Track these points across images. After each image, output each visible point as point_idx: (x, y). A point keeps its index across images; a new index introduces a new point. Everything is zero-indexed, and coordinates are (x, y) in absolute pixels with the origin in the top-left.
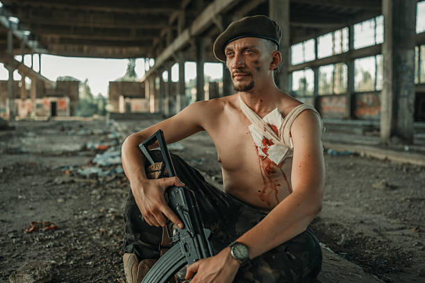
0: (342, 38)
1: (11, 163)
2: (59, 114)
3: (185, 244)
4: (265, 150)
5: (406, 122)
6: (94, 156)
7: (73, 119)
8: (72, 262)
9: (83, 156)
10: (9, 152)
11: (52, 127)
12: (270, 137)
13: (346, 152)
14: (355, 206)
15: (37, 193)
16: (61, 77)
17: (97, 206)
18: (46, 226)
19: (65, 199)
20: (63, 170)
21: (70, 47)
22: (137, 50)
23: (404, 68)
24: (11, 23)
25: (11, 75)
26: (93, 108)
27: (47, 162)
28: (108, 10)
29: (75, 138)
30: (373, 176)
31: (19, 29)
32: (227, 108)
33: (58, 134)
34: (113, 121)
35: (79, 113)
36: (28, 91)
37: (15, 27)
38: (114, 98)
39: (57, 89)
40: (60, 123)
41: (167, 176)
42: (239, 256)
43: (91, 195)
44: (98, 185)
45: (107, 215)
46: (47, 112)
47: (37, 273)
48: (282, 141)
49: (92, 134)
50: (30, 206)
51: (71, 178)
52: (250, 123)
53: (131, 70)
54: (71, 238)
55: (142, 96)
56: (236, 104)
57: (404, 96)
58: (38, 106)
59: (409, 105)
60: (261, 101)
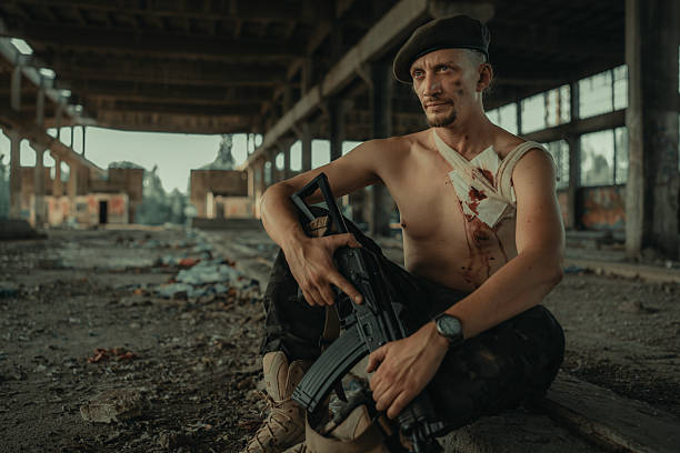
0: (559, 102)
1: (49, 281)
2: (110, 219)
3: (365, 327)
4: (473, 207)
5: (666, 226)
6: (177, 273)
7: (133, 227)
8: (167, 397)
9: (158, 273)
10: (44, 266)
11: (102, 237)
12: (480, 187)
13: (574, 267)
14: (594, 331)
15: (96, 317)
16: (115, 164)
17: (192, 333)
18: (119, 355)
19: (142, 325)
20: (131, 289)
21: (131, 115)
22: (235, 120)
23: (663, 141)
24: (43, 77)
25: (40, 158)
26: (165, 211)
27: (104, 279)
28: (194, 57)
29: (141, 251)
30: (618, 297)
31: (55, 87)
32: (415, 149)
33: (115, 246)
34: (196, 231)
35: (142, 219)
36: (65, 184)
37: (49, 84)
38: (198, 195)
39: (109, 181)
40: (114, 233)
41: (336, 233)
42: (448, 332)
43: (180, 319)
44: (188, 308)
45: (211, 344)
46: (93, 216)
47: (121, 403)
48: (499, 192)
49: (168, 246)
50: (90, 331)
51: (147, 299)
52: (451, 168)
53: (226, 152)
54: (159, 369)
55: (243, 193)
56: (429, 143)
57: (663, 184)
58: (80, 207)
59: (671, 199)
60: (467, 138)
